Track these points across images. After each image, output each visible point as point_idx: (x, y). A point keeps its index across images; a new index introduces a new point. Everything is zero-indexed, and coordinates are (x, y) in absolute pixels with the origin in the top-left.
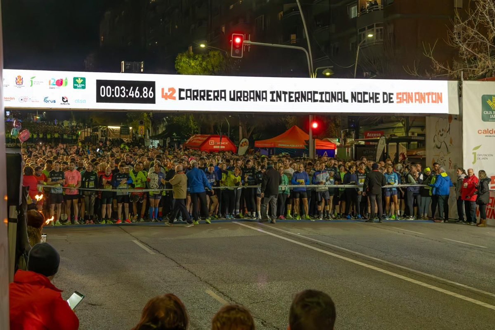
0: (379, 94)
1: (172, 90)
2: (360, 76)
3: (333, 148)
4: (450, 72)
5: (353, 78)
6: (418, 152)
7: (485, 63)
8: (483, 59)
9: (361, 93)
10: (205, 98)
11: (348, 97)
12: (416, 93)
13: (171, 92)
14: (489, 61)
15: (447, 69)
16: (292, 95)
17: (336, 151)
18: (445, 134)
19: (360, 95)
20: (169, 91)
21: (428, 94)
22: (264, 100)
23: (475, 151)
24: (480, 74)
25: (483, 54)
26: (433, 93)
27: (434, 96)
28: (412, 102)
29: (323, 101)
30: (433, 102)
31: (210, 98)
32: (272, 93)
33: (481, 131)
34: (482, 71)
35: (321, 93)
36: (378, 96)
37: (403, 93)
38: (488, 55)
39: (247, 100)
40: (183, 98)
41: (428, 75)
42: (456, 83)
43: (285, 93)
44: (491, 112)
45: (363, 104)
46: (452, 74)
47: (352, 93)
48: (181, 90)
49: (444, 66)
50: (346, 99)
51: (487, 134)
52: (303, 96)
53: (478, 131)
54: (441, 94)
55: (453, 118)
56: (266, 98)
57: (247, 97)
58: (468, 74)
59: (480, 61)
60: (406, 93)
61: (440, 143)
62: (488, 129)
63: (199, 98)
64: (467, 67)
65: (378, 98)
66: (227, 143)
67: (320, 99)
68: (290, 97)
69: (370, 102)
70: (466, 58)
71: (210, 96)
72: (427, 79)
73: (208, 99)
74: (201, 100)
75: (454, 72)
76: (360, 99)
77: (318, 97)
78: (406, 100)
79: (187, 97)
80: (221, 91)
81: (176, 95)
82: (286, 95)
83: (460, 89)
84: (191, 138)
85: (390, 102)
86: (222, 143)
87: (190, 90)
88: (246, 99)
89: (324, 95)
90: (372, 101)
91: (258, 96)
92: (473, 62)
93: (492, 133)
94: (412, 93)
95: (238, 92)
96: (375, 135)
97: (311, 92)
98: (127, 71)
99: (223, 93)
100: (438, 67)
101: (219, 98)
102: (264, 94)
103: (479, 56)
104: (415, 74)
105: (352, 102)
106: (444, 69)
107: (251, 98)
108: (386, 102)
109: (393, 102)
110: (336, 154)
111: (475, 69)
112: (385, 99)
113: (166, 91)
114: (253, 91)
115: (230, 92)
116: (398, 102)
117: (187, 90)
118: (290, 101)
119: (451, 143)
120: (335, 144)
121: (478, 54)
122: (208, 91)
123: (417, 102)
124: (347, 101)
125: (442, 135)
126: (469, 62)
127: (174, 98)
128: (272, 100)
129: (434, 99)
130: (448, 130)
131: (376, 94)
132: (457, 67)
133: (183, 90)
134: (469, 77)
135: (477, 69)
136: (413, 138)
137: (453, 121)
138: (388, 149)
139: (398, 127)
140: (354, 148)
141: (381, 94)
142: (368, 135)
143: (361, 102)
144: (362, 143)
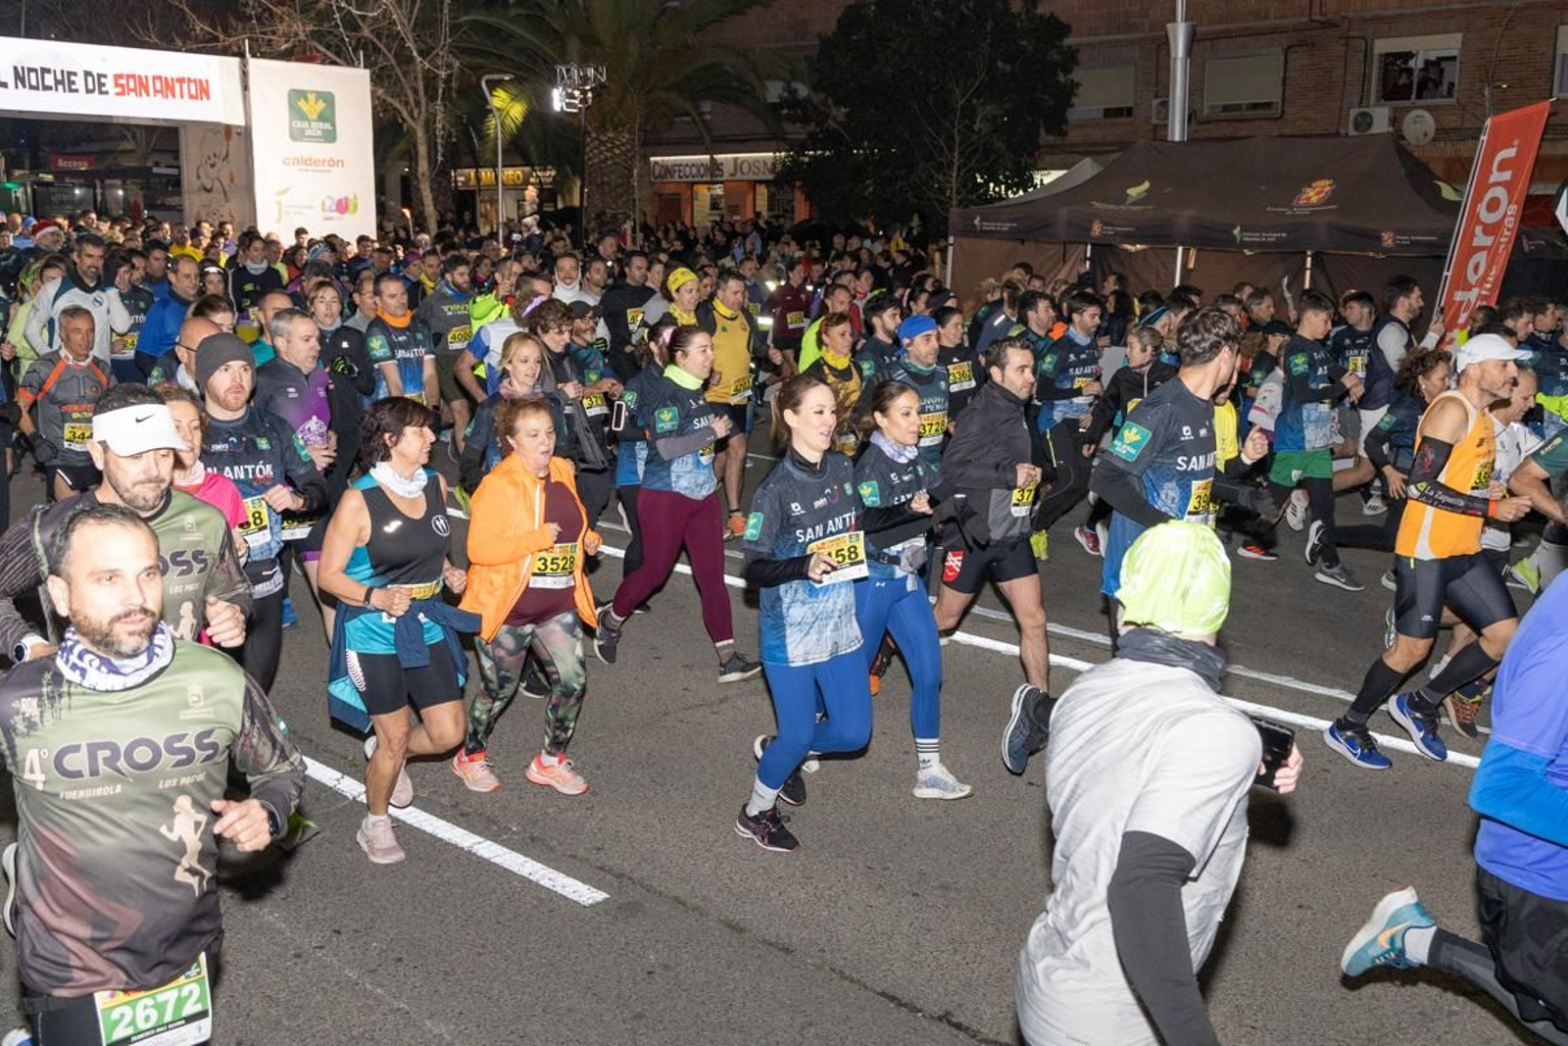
0: (75, 74)
2: (33, 32)
4: (224, 40)
5: (19, 36)
6: (168, 200)
7: (290, 26)
8: (287, 19)
9: (35, 70)
11: (7, 77)
12: (155, 78)
14: (299, 23)
15: (217, 34)
18: (219, 163)
19: (33, 75)
21: (181, 81)
23: (279, 198)
25: (285, 9)
26: (189, 80)
27: (192, 86)
28: (148, 95)
30: (191, 97)
33: (290, 159)
34: (287, 41)
36: (73, 78)
37: (129, 77)
38: (296, 11)
42: (236, 60)
44: (307, 123)
45: (41, 93)
47: (15, 68)
49: (210, 26)
51: (300, 167)
53: (284, 160)
54: (207, 82)
55: (234, 132)
58: (259, 45)
59: (281, 23)
60: (133, 76)
61: (211, 182)
62: (302, 157)
64: (257, 31)
65: (74, 83)
69: (57, 90)
72: (178, 50)
75: (231, 39)
76: (34, 83)
78: (134, 90)
83: (245, 74)
85: (101, 92)
90: (60, 87)
92: (268, 23)
93: (310, 165)
94: (146, 77)
96: (75, 163)
100: (198, 28)
103: (279, 12)
105: (16, 87)
106: (210, 33)
108: (92, 91)
109: (106, 93)
111: (272, 37)
112: (90, 87)
116: (118, 94)
119: (232, 181)
123: (159, 96)
124: (5, 85)
125: (213, 166)
126: (261, 23)
129: (193, 92)
130: (224, 156)
131: (70, 73)
132: (235, 30)
134: (261, 53)
135: (276, 38)
136: (156, 170)
137: (234, 136)
138: (103, 195)
139: (123, 152)
140: (29, 190)
141: (81, 75)
142: (61, 163)
143: (36, 88)
144: (49, 178)
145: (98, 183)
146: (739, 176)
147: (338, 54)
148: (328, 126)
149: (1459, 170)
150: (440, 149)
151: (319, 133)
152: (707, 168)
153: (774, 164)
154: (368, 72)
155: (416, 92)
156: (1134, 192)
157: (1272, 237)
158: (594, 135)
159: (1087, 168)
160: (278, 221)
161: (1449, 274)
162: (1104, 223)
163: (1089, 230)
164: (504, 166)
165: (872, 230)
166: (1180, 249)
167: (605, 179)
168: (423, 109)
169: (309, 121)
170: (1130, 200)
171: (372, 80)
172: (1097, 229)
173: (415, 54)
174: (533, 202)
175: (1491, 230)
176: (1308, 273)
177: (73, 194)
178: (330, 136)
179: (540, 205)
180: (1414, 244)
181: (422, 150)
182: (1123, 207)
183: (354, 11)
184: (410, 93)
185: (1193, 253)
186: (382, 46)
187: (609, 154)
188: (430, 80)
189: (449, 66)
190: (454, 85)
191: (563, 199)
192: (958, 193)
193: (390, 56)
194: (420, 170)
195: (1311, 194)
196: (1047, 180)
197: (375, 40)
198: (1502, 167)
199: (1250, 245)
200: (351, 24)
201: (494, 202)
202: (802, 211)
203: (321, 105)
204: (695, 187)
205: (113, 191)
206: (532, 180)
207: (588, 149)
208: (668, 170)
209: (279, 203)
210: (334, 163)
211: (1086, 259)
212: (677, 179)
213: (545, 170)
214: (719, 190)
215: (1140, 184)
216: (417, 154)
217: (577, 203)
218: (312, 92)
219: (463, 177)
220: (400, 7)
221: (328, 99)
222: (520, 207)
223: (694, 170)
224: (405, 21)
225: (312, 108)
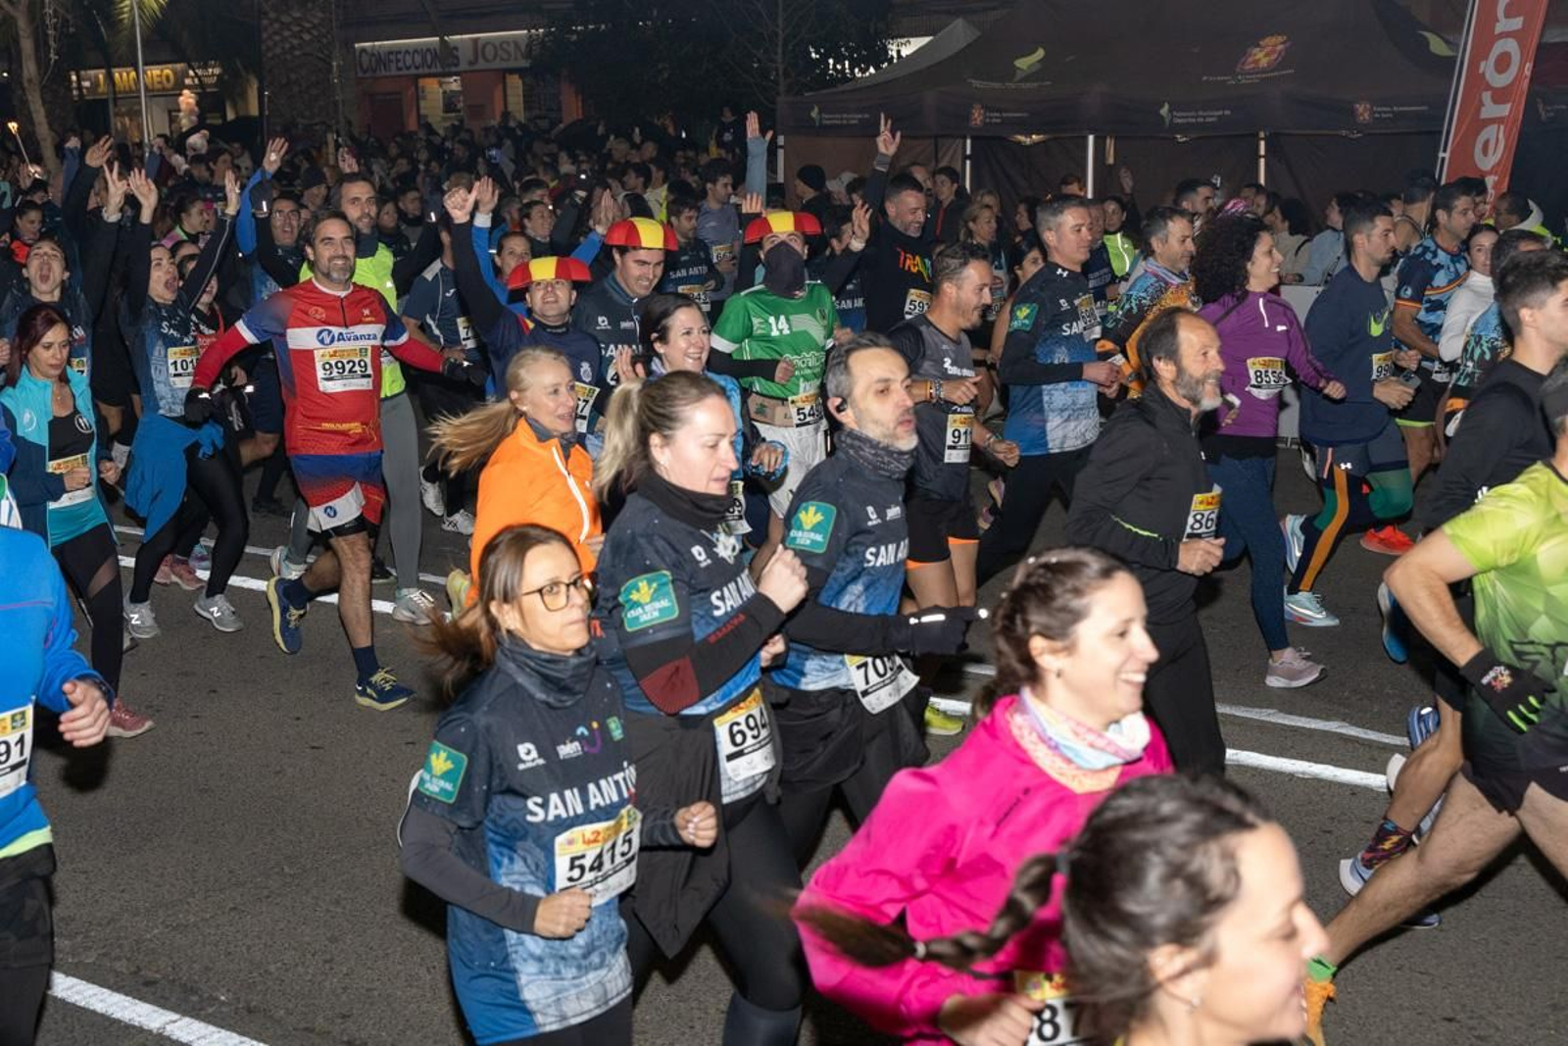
146: (481, 64)
149: (1450, 16)
150: (52, 43)
152: (435, 55)
153: (529, 46)
156: (1023, 63)
157: (1212, 116)
158: (272, 15)
159: (960, 33)
161: (1447, 155)
162: (987, 108)
163: (967, 117)
164: (146, 64)
165: (671, 130)
166: (1091, 138)
167: (293, 76)
170: (1019, 75)
172: (977, 116)
174: (191, 112)
175: (1500, 96)
176: (1262, 161)
179: (201, 117)
180: (1398, 116)
181: (27, 45)
182: (1012, 86)
185: (1110, 144)
187: (295, 42)
191: (235, 107)
192: (786, 74)
195: (1260, 55)
196: (906, 52)
198: (1508, 15)
199: (1183, 129)
201: (135, 114)
202: (572, 109)
204: (422, 82)
206: (188, 81)
207: (265, 35)
208: (381, 59)
211: (966, 157)
212: (394, 72)
213: (205, 67)
214: (454, 84)
215: (1033, 52)
216: (19, 52)
217: (254, 111)
219: (91, 80)
222: (172, 120)
223: (418, 59)
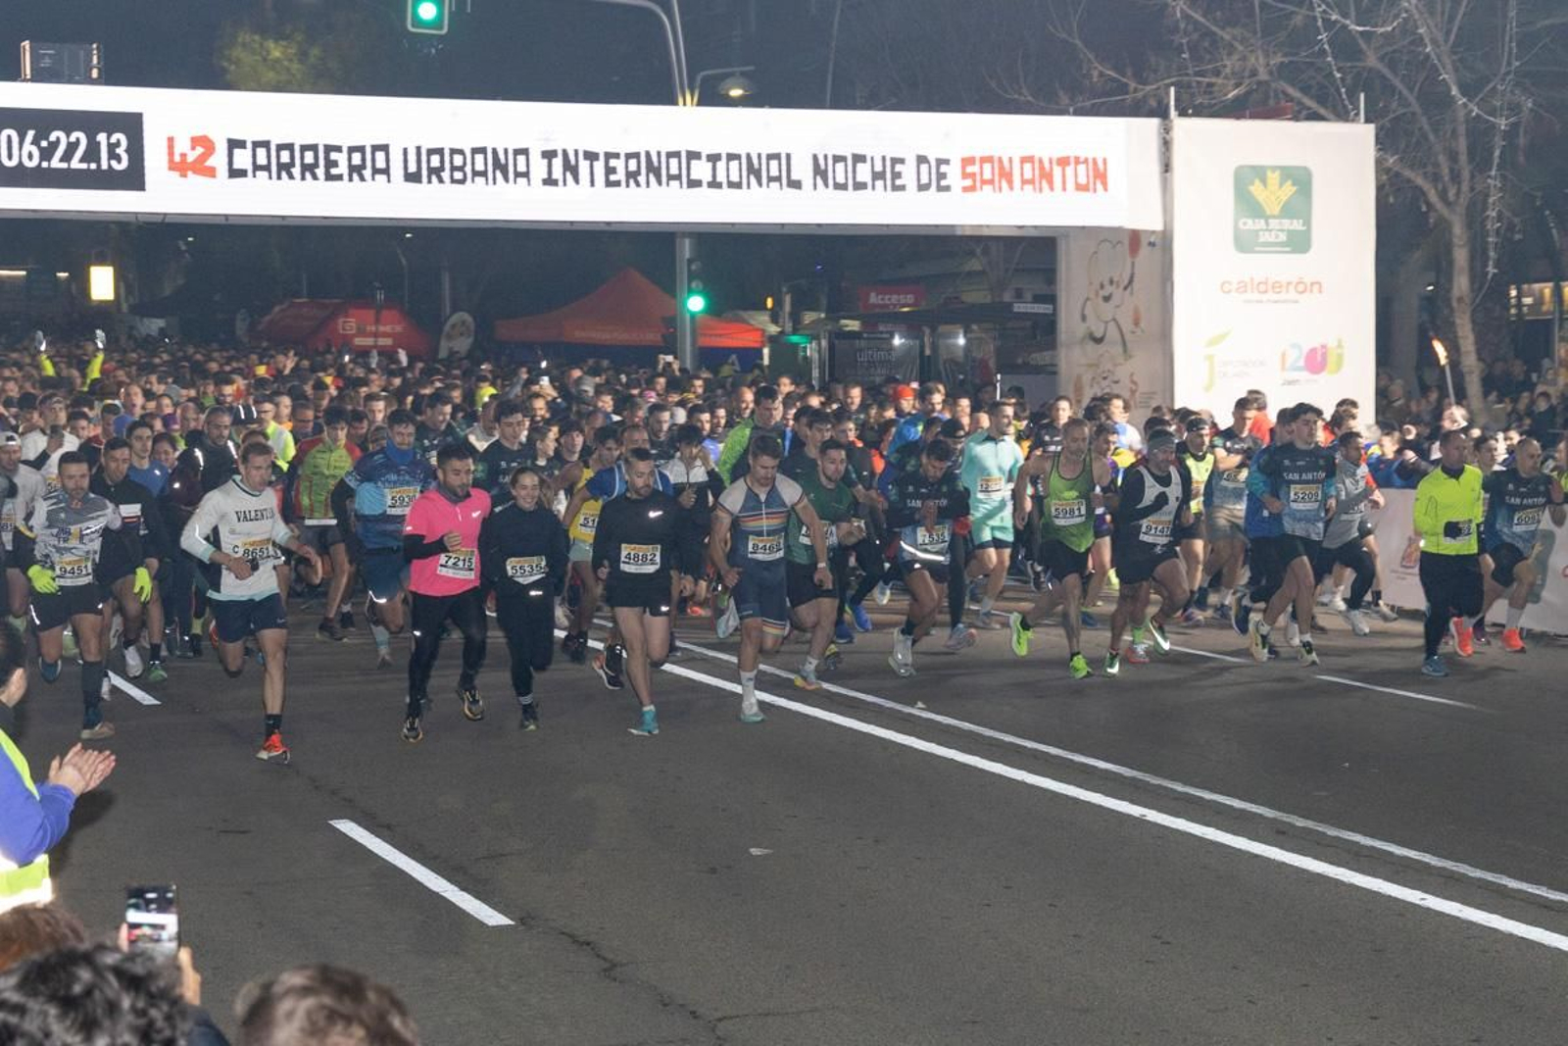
1: (204, 142)
2: (843, 99)
3: (757, 345)
4: (1136, 90)
5: (821, 106)
6: (1034, 355)
7: (1244, 59)
8: (1240, 48)
9: (843, 159)
10: (320, 172)
11: (802, 170)
12: (1024, 160)
13: (200, 150)
14: (1260, 52)
15: (1125, 80)
16: (613, 163)
17: (766, 351)
18: (1118, 294)
19: (840, 166)
20: (193, 148)
21: (1063, 162)
22: (522, 181)
23: (1211, 350)
24: (1230, 96)
25: (1237, 31)
26: (1077, 161)
27: (1082, 168)
28: (1011, 188)
29: (719, 186)
30: (1080, 188)
31: (334, 171)
32: (549, 155)
33: (1230, 283)
34: (1237, 85)
35: (714, 158)
37: (984, 160)
38: (1255, 33)
39: (462, 182)
40: (242, 173)
41: (1065, 100)
42: (1153, 124)
43: (591, 156)
44: (1262, 221)
45: (850, 194)
46: (1140, 95)
47: (815, 158)
48: (234, 144)
49: (1115, 68)
50: (794, 177)
51: (1249, 296)
52: (651, 168)
53: (1223, 284)
54: (1105, 161)
55: (1144, 242)
56: (526, 175)
57: (461, 169)
58: (1193, 95)
59: (1230, 54)
60: (989, 159)
61: (1103, 326)
62: (1252, 279)
63: (296, 171)
64: (1190, 72)
65: (900, 175)
66: (399, 329)
67: (707, 177)
68: (610, 170)
69: (873, 188)
70: (1184, 41)
71: (335, 164)
72: (1062, 112)
73: (329, 177)
74: (303, 178)
75: (1148, 88)
76: (841, 179)
77: (701, 170)
78: (991, 182)
79: (257, 168)
80: (375, 148)
81: (219, 160)
82: (595, 163)
83: (1166, 145)
84: (277, 309)
85: (940, 189)
86: (382, 329)
87: (266, 144)
88: (458, 175)
89: (721, 165)
90: (879, 183)
91: (501, 166)
92: (1208, 57)
93: (1266, 292)
94: (1010, 160)
95: (431, 152)
96: (894, 298)
97: (677, 154)
98: (39, 76)
99: (380, 156)
100: (1095, 73)
101: (367, 173)
102: (521, 159)
103: (1227, 37)
104: (1020, 94)
105: (815, 188)
106: (1113, 80)
107: (475, 174)
108: (926, 187)
109: (947, 188)
110: (766, 361)
111: (1213, 80)
112: (924, 180)
113: (182, 146)
114: (483, 151)
115: (405, 151)
116: (966, 189)
117: (256, 145)
118: (609, 184)
119: (1137, 323)
120: (763, 331)
121: (1223, 28)
122: (329, 149)
123: (1029, 189)
124: (796, 185)
125: (1107, 299)
126: (1196, 57)
127: (211, 172)
128: (550, 181)
129: (1082, 180)
130: (1126, 282)
131: (895, 161)
132: (1155, 71)
133: (241, 144)
134: (1194, 108)
135: (1220, 81)
136: (1019, 308)
137: (1144, 250)
138: (934, 347)
139: (970, 274)
140: (824, 343)
141: (911, 162)
142: (874, 299)
143: (843, 187)
144: (853, 325)
145: (927, 331)
147: (1322, 100)
148: (1297, 225)
151: (1283, 237)
154: (1371, 127)
155: (1453, 157)
160: (1207, 389)
168: (1465, 187)
169: (1267, 218)
171: (1378, 140)
173: (1455, 91)
177: (891, 348)
178: (1299, 243)
183: (1353, 27)
184: (1442, 158)
186: (1397, 83)
188: (1480, 134)
189: (1514, 109)
190: (1522, 141)
193: (1412, 99)
194: (1456, 293)
197: (1389, 74)
200: (1346, 47)
203: (1289, 189)
205: (952, 341)
209: (1210, 358)
210: (1305, 287)
218: (1274, 168)
220: (1432, 14)
221: (1301, 180)
224: (1440, 37)
225: (1273, 195)
